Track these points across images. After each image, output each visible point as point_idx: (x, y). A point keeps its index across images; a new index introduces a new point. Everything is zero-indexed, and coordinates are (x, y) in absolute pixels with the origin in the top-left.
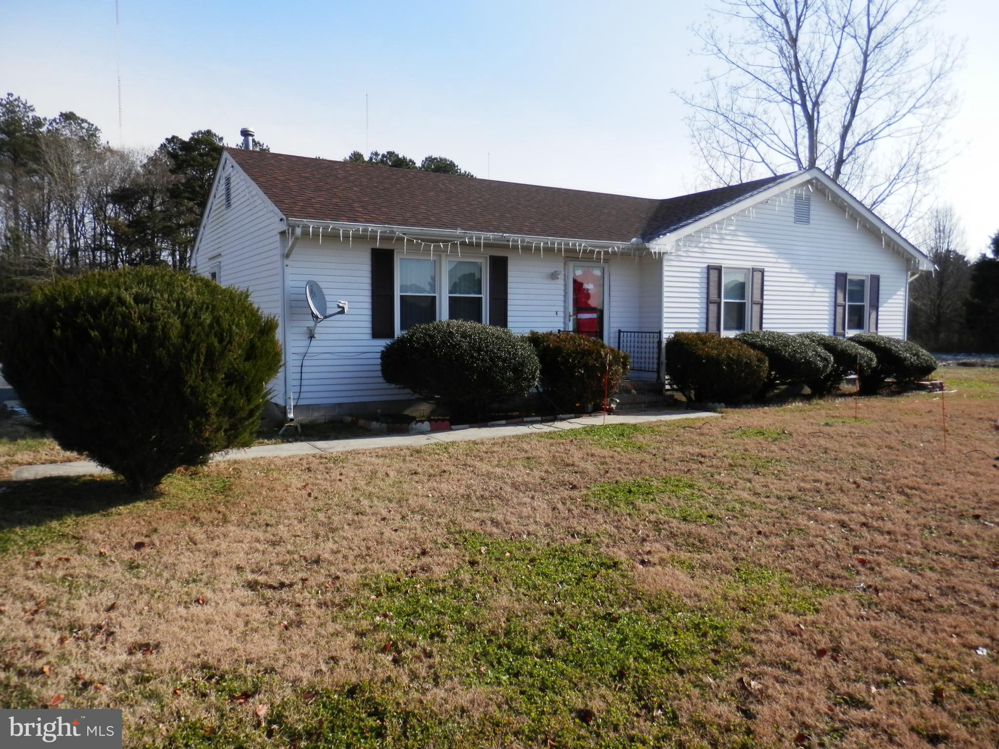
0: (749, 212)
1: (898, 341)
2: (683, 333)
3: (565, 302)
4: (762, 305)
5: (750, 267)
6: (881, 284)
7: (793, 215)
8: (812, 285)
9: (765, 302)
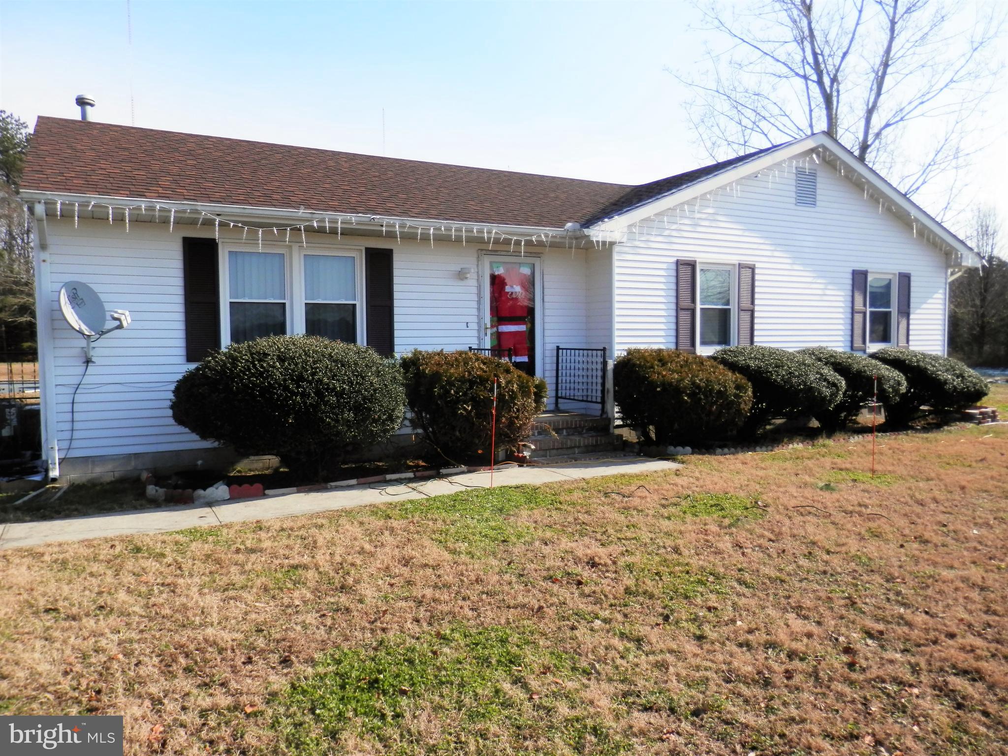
0: (732, 190)
1: (936, 358)
2: (638, 351)
3: (479, 309)
4: (752, 312)
5: (737, 263)
6: (912, 284)
7: (794, 195)
8: (822, 286)
9: (756, 308)
